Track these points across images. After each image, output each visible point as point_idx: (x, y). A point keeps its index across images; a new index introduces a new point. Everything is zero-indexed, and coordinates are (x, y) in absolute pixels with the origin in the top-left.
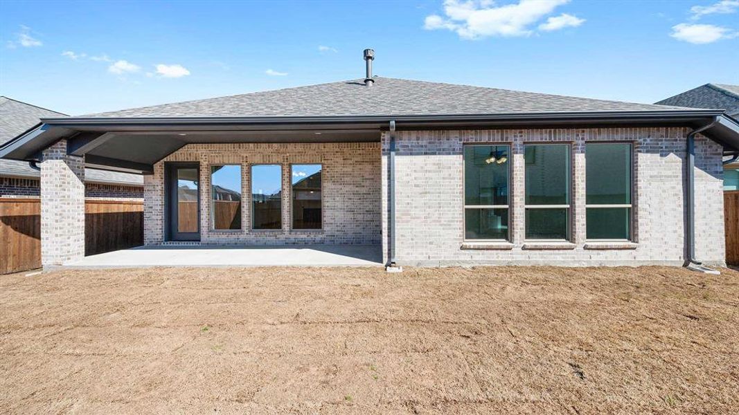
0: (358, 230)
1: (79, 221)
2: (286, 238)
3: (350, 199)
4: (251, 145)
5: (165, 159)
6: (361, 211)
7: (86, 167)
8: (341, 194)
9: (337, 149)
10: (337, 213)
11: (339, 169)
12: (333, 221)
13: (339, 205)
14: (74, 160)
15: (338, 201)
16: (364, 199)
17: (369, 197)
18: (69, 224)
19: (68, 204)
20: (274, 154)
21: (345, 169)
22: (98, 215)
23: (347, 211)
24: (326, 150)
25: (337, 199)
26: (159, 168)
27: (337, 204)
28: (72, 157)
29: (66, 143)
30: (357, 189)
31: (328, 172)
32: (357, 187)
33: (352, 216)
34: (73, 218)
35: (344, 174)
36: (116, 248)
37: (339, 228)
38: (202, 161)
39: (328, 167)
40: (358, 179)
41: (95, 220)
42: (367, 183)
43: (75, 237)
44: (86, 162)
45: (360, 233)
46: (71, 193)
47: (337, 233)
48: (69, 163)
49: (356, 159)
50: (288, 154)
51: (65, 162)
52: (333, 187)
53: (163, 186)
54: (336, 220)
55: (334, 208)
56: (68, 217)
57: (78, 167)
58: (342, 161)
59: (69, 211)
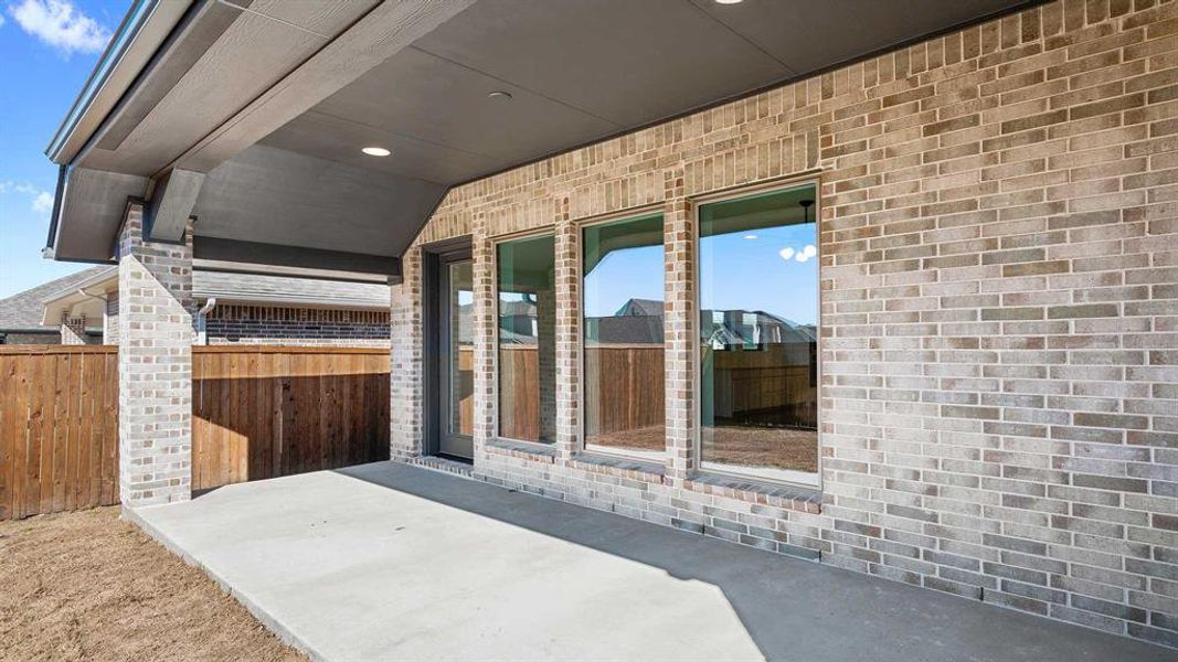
0: (1029, 525)
1: (175, 401)
2: (675, 502)
3: (970, 343)
4: (577, 155)
5: (418, 242)
6: (1042, 417)
7: (195, 269)
8: (914, 317)
9: (898, 87)
10: (888, 418)
11: (902, 186)
12: (866, 457)
13: (902, 374)
14: (164, 254)
15: (893, 356)
16: (1061, 342)
17: (1101, 327)
18: (149, 410)
19: (147, 360)
20: (637, 174)
21: (939, 184)
22: (353, 378)
23: (946, 412)
24: (839, 102)
25: (890, 343)
26: (412, 266)
27: (889, 369)
28: (157, 246)
29: (141, 213)
30: (1016, 285)
31: (842, 211)
32: (1010, 272)
33: (980, 441)
34: (158, 395)
35: (931, 211)
36: (315, 466)
37: (903, 499)
38: (475, 232)
39: (842, 187)
40: (1022, 227)
41: (347, 390)
42: (1094, 243)
43: (164, 442)
44: (195, 257)
45: (1040, 549)
46: (155, 335)
47: (887, 522)
48: (147, 260)
49: (1004, 113)
50: (682, 164)
51: (139, 258)
52: (869, 281)
53: (419, 310)
54: (887, 447)
55: (874, 391)
56: (148, 394)
57: (173, 270)
58: (919, 143)
59: (148, 377)
